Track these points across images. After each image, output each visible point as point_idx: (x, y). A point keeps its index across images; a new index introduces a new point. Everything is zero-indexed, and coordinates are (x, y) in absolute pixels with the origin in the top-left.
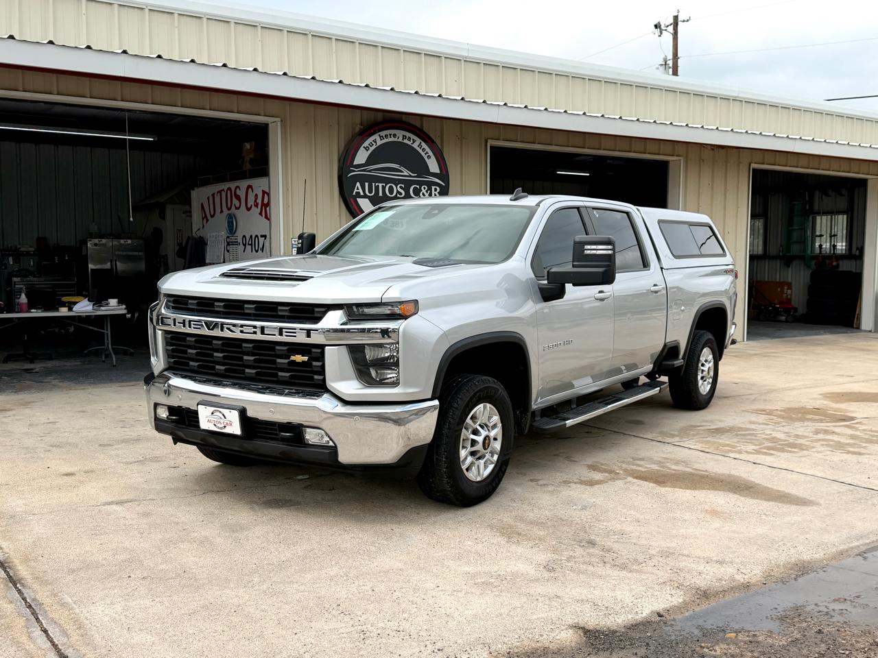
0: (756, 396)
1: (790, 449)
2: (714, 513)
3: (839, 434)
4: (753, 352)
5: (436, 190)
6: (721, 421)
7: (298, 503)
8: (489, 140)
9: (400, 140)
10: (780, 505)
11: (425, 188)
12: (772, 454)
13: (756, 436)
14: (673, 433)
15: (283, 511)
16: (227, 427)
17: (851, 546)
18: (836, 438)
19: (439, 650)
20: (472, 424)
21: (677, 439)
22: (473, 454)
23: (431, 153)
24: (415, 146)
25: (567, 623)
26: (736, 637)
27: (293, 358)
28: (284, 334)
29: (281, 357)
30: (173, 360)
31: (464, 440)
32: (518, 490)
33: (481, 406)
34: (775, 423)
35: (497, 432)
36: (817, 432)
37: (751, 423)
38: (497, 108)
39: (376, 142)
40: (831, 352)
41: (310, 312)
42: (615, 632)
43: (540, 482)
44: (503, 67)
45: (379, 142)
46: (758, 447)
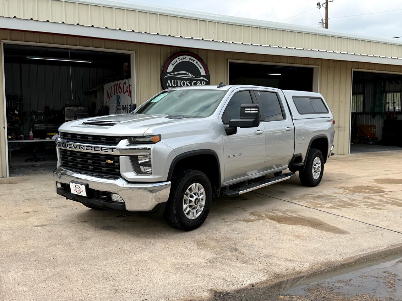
0: (343, 180)
1: (348, 206)
2: (298, 237)
3: (374, 199)
4: (351, 159)
5: (204, 83)
6: (321, 192)
7: (116, 228)
8: (228, 60)
9: (188, 60)
10: (331, 233)
11: (199, 82)
12: (338, 209)
13: (335, 200)
14: (297, 197)
15: (108, 232)
16: (81, 193)
17: (357, 254)
18: (372, 201)
19: (145, 299)
20: (190, 193)
21: (297, 200)
22: (190, 206)
23: (201, 66)
24: (195, 63)
25: (208, 288)
26: (283, 298)
27: (107, 161)
28: (103, 150)
29: (102, 161)
30: (63, 162)
31: (185, 200)
32: (214, 223)
33: (194, 184)
34: (346, 193)
35: (203, 196)
36: (364, 198)
37: (335, 193)
38: (229, 44)
39: (177, 62)
40: (387, 159)
41: (113, 140)
42: (229, 293)
43: (226, 220)
44: (235, 25)
45: (178, 62)
46: (333, 205)
